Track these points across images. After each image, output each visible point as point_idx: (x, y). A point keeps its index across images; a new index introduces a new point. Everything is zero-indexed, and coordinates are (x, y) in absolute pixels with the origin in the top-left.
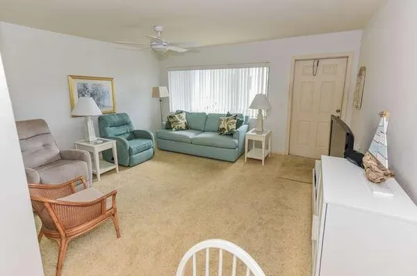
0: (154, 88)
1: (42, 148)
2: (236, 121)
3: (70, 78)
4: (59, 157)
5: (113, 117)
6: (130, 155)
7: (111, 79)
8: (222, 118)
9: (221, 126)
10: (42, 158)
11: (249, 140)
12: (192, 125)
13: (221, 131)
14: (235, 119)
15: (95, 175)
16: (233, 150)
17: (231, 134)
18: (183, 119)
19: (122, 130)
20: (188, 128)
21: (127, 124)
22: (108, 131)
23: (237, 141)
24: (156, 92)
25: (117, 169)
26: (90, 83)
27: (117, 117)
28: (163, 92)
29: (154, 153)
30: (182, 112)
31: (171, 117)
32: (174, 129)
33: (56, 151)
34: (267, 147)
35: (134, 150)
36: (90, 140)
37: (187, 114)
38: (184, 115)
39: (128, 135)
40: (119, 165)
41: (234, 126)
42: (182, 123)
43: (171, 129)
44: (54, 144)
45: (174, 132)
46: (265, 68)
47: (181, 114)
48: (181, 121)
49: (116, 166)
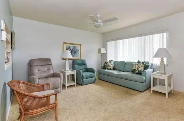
0: (99, 49)
1: (47, 70)
2: (143, 65)
3: (64, 44)
4: (52, 75)
5: (78, 61)
6: (82, 79)
7: (80, 45)
8: (135, 64)
9: (134, 68)
10: (45, 75)
11: (154, 78)
12: (117, 68)
13: (133, 71)
14: (143, 64)
15: (64, 86)
16: (142, 83)
17: (140, 73)
18: (112, 64)
19: (82, 67)
20: (114, 69)
21: (84, 65)
22: (75, 67)
23: (144, 78)
24: (99, 51)
25: (76, 85)
26: (72, 46)
27: (80, 61)
28: (103, 51)
29: (95, 80)
30: (112, 61)
31: (106, 63)
32: (107, 69)
33: (52, 72)
34: (169, 85)
35: (85, 77)
36: (66, 69)
37: (115, 62)
38: (112, 62)
39: (84, 70)
40: (77, 83)
41: (142, 69)
42: (111, 66)
43: (105, 69)
44: (52, 69)
45: (106, 70)
46: (165, 33)
47: (111, 62)
48: (111, 65)
49: (75, 83)
